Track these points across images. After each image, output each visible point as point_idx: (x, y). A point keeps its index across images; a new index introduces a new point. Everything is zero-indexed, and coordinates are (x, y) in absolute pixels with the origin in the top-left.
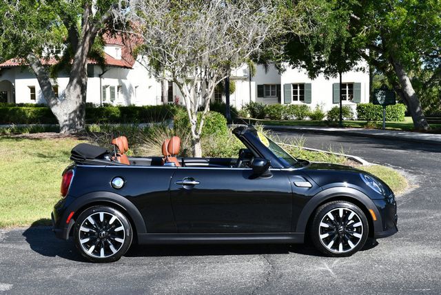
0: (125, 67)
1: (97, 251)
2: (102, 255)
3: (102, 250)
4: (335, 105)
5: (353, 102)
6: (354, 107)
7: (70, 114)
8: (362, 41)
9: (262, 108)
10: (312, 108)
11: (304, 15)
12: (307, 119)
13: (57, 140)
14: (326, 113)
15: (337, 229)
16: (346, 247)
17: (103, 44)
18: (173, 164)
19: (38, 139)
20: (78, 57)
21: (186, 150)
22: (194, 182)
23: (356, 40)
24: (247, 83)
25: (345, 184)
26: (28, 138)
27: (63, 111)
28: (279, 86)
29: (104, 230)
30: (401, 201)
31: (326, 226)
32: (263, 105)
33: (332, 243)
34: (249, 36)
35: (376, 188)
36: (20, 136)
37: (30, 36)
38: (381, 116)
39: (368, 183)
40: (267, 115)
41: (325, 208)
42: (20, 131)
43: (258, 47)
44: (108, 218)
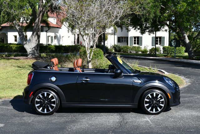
0: (58, 28)
1: (43, 110)
2: (46, 112)
3: (45, 110)
4: (153, 47)
5: (161, 45)
6: (161, 48)
7: (32, 48)
8: (166, 17)
9: (120, 47)
10: (142, 47)
11: (140, 5)
12: (140, 53)
13: (26, 60)
14: (149, 50)
15: (153, 102)
16: (157, 110)
17: (48, 17)
18: (78, 71)
19: (17, 59)
20: (36, 23)
21: (84, 65)
22: (88, 79)
23: (163, 17)
24: (113, 36)
25: (157, 81)
26: (13, 59)
27: (29, 47)
28: (128, 38)
29: (46, 100)
30: (182, 90)
31: (148, 100)
32: (120, 46)
33: (150, 108)
34: (115, 14)
35: (171, 84)
36: (9, 58)
37: (15, 13)
38: (174, 52)
39: (167, 81)
40: (122, 51)
41: (147, 92)
42: (9, 55)
43: (118, 19)
44: (48, 95)
